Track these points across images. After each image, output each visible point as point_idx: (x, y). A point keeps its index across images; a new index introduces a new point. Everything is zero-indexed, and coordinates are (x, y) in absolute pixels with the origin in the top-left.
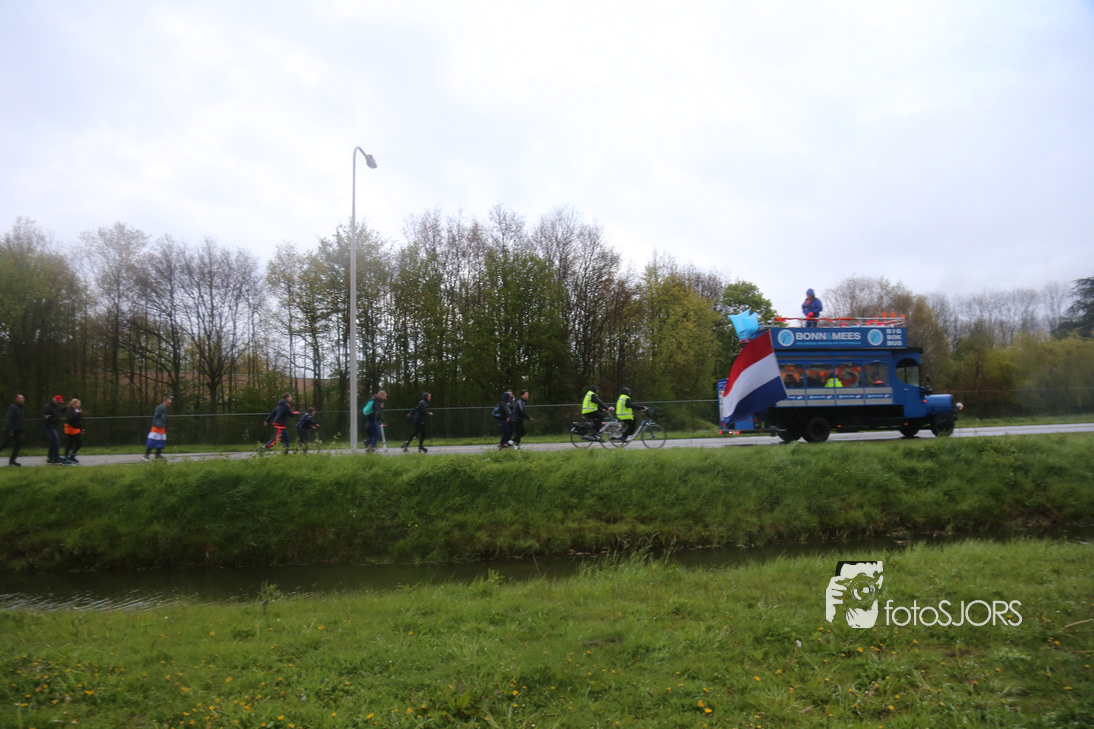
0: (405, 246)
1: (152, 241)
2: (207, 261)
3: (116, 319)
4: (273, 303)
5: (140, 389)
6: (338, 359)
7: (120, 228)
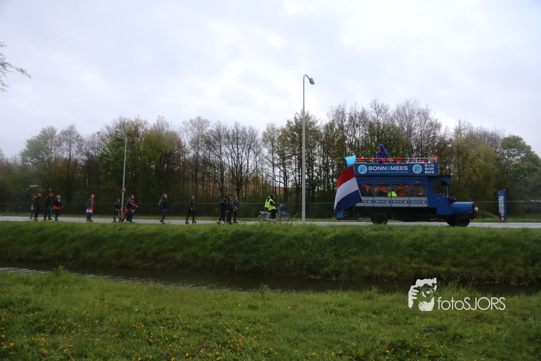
0: (328, 123)
1: (212, 124)
2: (236, 132)
3: (197, 159)
4: (265, 151)
5: (207, 191)
6: (295, 178)
7: (199, 118)
